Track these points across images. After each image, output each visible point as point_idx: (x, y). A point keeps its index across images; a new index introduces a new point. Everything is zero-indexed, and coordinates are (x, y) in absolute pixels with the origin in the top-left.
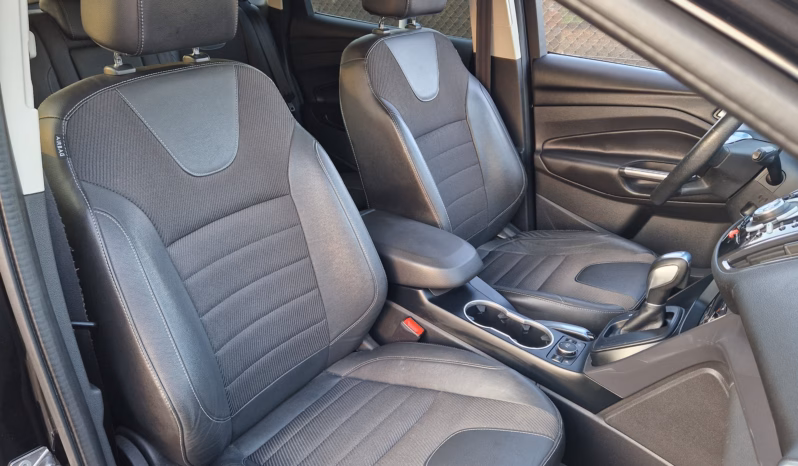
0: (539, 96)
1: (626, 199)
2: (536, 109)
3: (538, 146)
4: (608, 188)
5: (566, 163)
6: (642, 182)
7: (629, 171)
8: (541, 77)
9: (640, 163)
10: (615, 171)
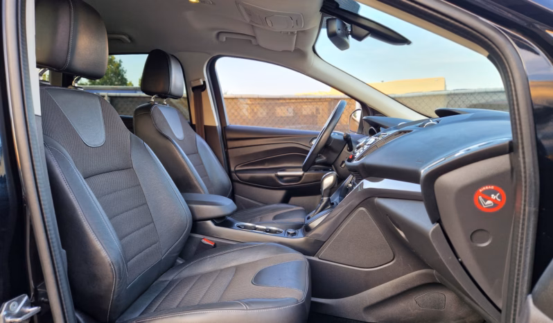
0: (230, 144)
1: (279, 188)
2: (229, 150)
3: (232, 169)
4: (270, 184)
5: (248, 175)
6: (285, 179)
7: (280, 173)
8: (229, 135)
9: (283, 169)
10: (273, 175)
